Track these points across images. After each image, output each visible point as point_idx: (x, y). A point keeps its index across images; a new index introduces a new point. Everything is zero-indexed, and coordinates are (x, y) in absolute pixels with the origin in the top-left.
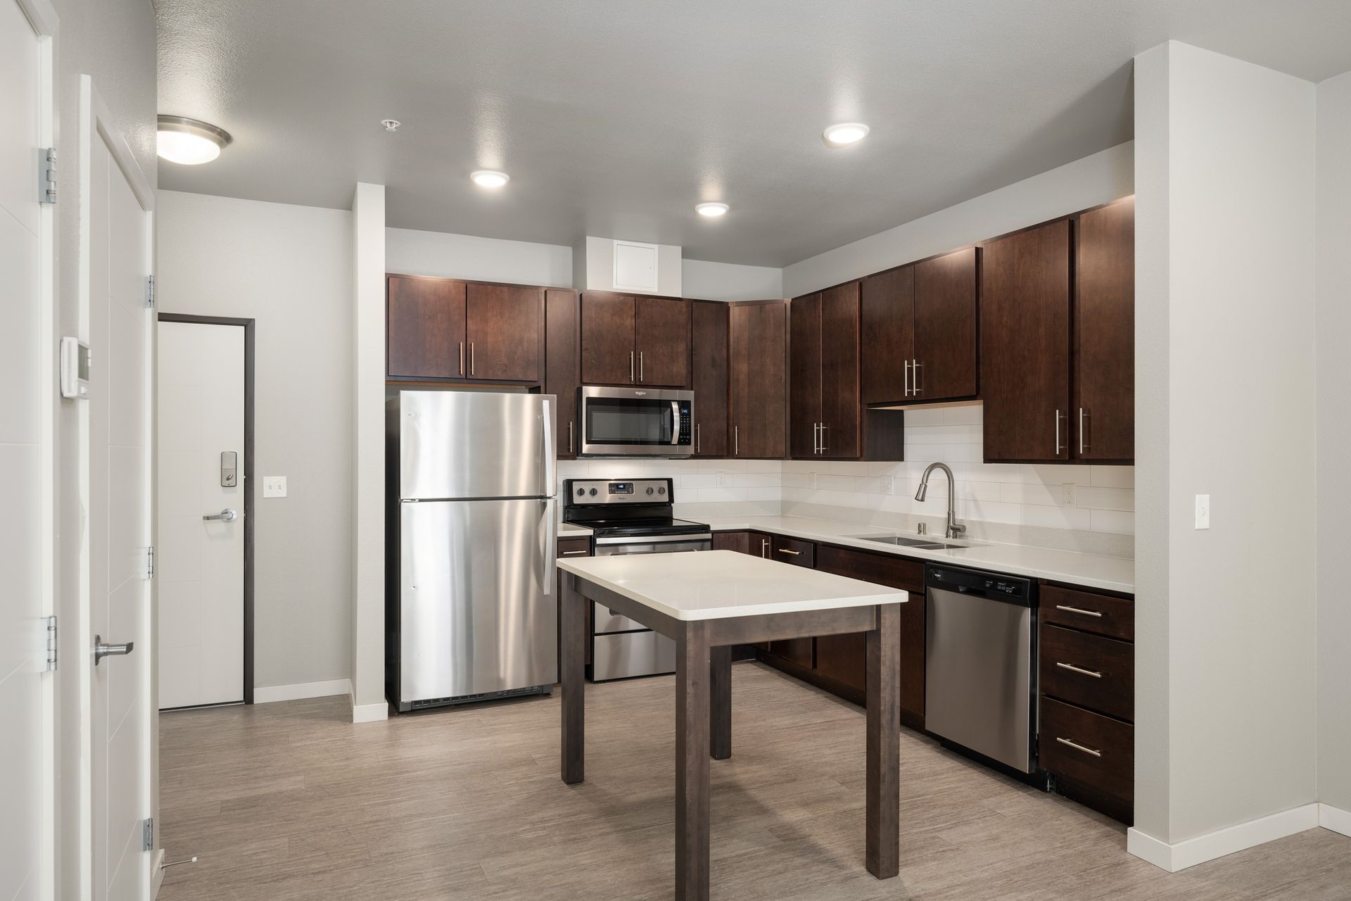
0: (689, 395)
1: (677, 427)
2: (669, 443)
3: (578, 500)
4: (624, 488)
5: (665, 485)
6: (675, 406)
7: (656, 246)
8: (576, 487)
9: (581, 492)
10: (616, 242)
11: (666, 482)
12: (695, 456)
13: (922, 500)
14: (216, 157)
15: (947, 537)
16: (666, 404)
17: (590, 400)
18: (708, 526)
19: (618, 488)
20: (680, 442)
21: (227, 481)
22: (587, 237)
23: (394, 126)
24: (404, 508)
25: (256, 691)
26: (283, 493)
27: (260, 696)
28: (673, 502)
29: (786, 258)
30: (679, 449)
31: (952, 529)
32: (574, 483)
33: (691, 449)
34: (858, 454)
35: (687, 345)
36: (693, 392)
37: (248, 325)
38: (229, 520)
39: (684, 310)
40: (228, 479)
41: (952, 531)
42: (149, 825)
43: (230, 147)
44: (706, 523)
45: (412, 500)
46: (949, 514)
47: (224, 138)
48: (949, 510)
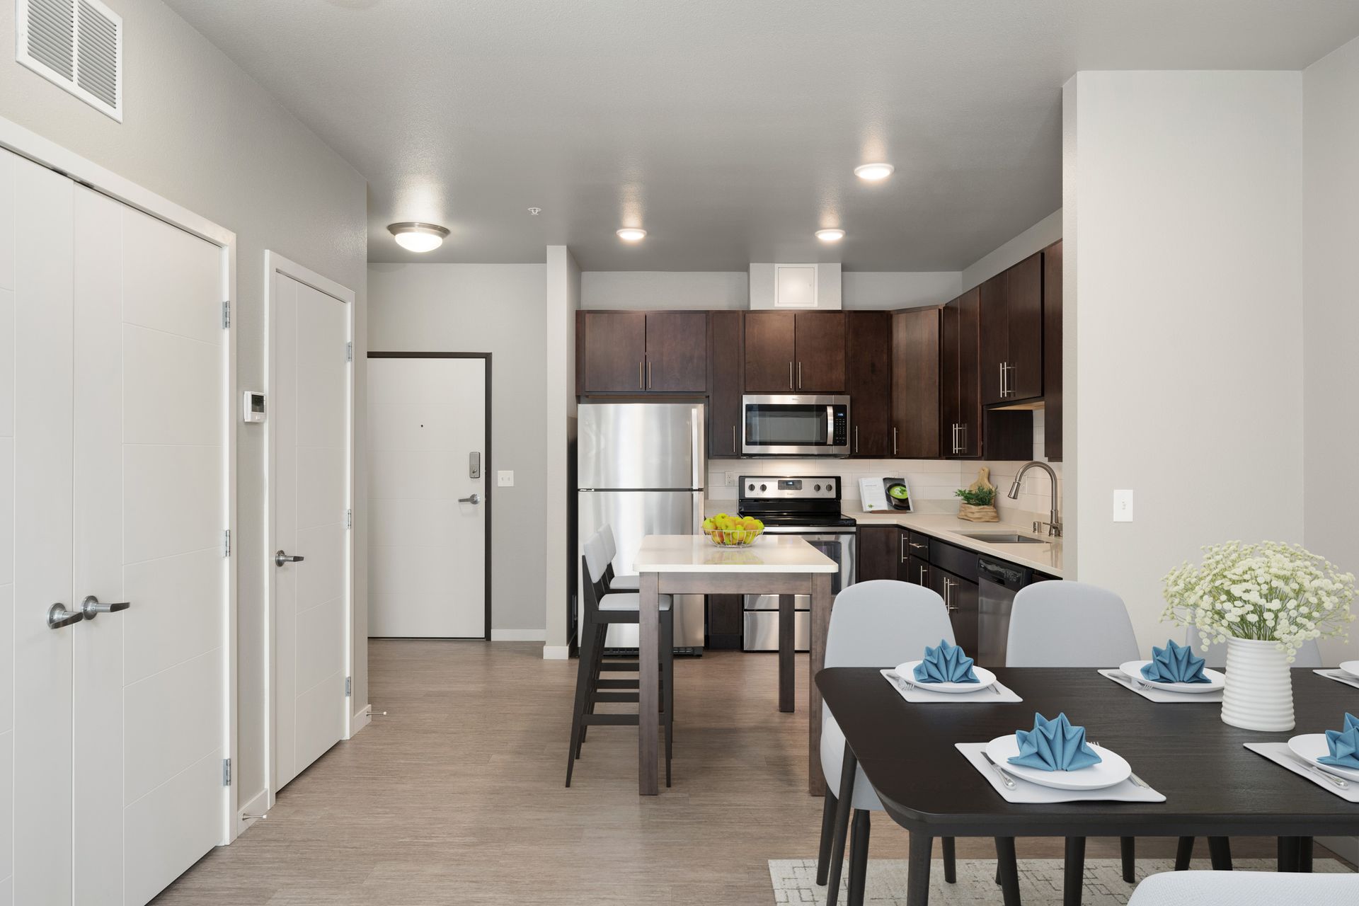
0: (845, 400)
1: (831, 429)
2: (825, 444)
3: (749, 494)
4: (793, 484)
5: (833, 483)
6: (830, 411)
7: (816, 266)
8: (748, 482)
9: (752, 488)
10: (777, 265)
11: (834, 480)
12: (853, 456)
13: (1014, 498)
14: (440, 245)
15: (1050, 535)
16: (821, 409)
17: (749, 408)
18: (855, 520)
19: (787, 485)
20: (836, 443)
21: (474, 474)
22: (751, 264)
23: (537, 211)
24: (581, 495)
25: (493, 631)
26: (511, 484)
27: (496, 635)
28: (841, 498)
29: (961, 262)
30: (835, 450)
31: (1054, 528)
32: (746, 479)
33: (846, 449)
34: (979, 454)
35: (846, 353)
36: (849, 397)
37: (487, 357)
38: (475, 502)
39: (843, 321)
40: (474, 472)
41: (1054, 530)
42: (349, 680)
43: (448, 237)
44: (853, 517)
45: (587, 489)
46: (1052, 512)
47: (444, 232)
48: (1052, 508)
